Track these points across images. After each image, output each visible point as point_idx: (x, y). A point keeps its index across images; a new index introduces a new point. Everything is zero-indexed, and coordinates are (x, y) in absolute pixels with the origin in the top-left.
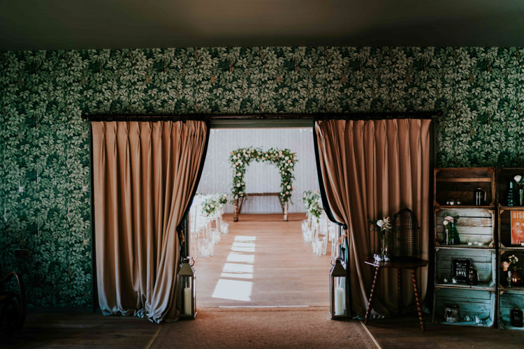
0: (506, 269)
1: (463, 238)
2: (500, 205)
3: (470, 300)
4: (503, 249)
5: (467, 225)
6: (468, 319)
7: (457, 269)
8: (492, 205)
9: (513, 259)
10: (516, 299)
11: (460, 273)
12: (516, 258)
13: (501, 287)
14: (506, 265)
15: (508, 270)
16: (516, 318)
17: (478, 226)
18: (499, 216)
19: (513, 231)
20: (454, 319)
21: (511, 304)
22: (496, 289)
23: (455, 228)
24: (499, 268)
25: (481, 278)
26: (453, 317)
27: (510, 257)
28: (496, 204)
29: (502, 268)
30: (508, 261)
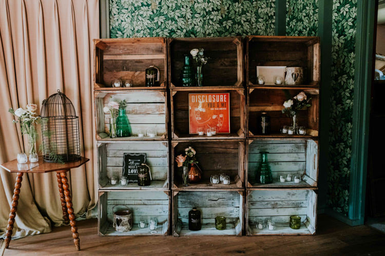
0: (180, 165)
1: (134, 129)
2: (172, 85)
3: (146, 202)
4: (176, 140)
5: (140, 113)
6: (142, 225)
7: (129, 167)
8: (162, 86)
9: (190, 151)
10: (195, 197)
11: (132, 171)
12: (193, 150)
13: (174, 188)
14: (181, 160)
15: (184, 165)
16: (194, 221)
17: (153, 113)
18: (172, 99)
19: (191, 118)
20: (124, 228)
21: (190, 203)
22: (170, 189)
23: (124, 117)
24: (173, 164)
25: (154, 176)
26: (123, 226)
27: (187, 150)
28: (167, 84)
29: (176, 164)
30: (184, 155)
